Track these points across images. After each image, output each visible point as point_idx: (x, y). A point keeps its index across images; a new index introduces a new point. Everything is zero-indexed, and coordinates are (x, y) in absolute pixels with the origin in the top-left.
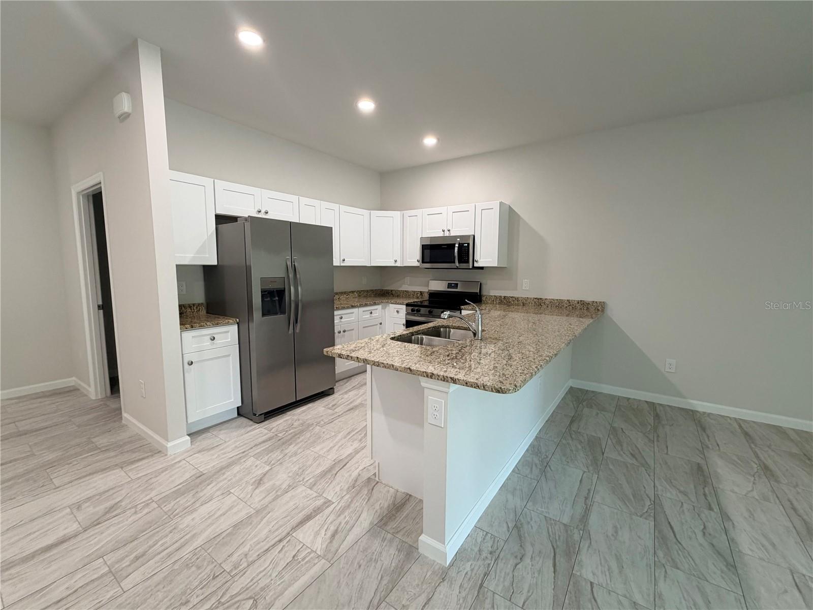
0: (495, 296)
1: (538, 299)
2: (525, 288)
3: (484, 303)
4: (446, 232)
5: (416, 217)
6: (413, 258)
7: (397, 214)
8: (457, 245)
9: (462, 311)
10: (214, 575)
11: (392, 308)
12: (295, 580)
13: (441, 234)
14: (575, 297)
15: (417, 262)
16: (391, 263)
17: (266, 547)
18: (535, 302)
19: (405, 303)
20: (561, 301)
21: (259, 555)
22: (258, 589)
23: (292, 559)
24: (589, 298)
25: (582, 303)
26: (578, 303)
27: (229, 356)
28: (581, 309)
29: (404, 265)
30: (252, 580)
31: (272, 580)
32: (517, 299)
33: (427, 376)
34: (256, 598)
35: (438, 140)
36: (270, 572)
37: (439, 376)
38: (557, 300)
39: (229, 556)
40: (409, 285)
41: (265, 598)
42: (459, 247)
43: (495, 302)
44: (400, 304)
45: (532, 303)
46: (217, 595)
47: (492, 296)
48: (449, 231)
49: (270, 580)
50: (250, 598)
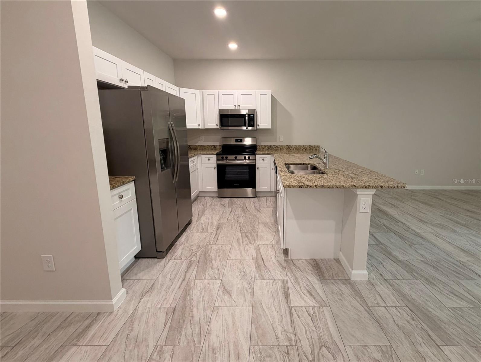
0: (265, 146)
1: (288, 146)
2: (281, 140)
3: (258, 150)
4: (236, 107)
5: (214, 95)
6: (213, 123)
7: (197, 92)
8: (247, 116)
9: (256, 155)
10: (285, 352)
11: (204, 157)
12: (326, 324)
13: (233, 108)
14: (306, 144)
15: (216, 126)
16: (196, 127)
17: (289, 320)
18: (287, 148)
19: (215, 154)
20: (300, 146)
21: (292, 326)
22: (317, 341)
23: (310, 317)
24: (312, 144)
25: (310, 146)
26: (308, 147)
27: (131, 210)
28: (309, 150)
29: (206, 128)
30: (308, 339)
31: (317, 332)
32: (277, 147)
33: (366, 188)
34: (323, 345)
35: (239, 46)
36: (310, 329)
37: (373, 186)
38: (298, 146)
39: (277, 338)
40: (204, 141)
41: (327, 342)
42: (248, 117)
43: (265, 149)
44: (211, 154)
45: (285, 149)
46: (304, 359)
47: (263, 146)
48: (239, 106)
49: (316, 333)
50: (321, 347)
